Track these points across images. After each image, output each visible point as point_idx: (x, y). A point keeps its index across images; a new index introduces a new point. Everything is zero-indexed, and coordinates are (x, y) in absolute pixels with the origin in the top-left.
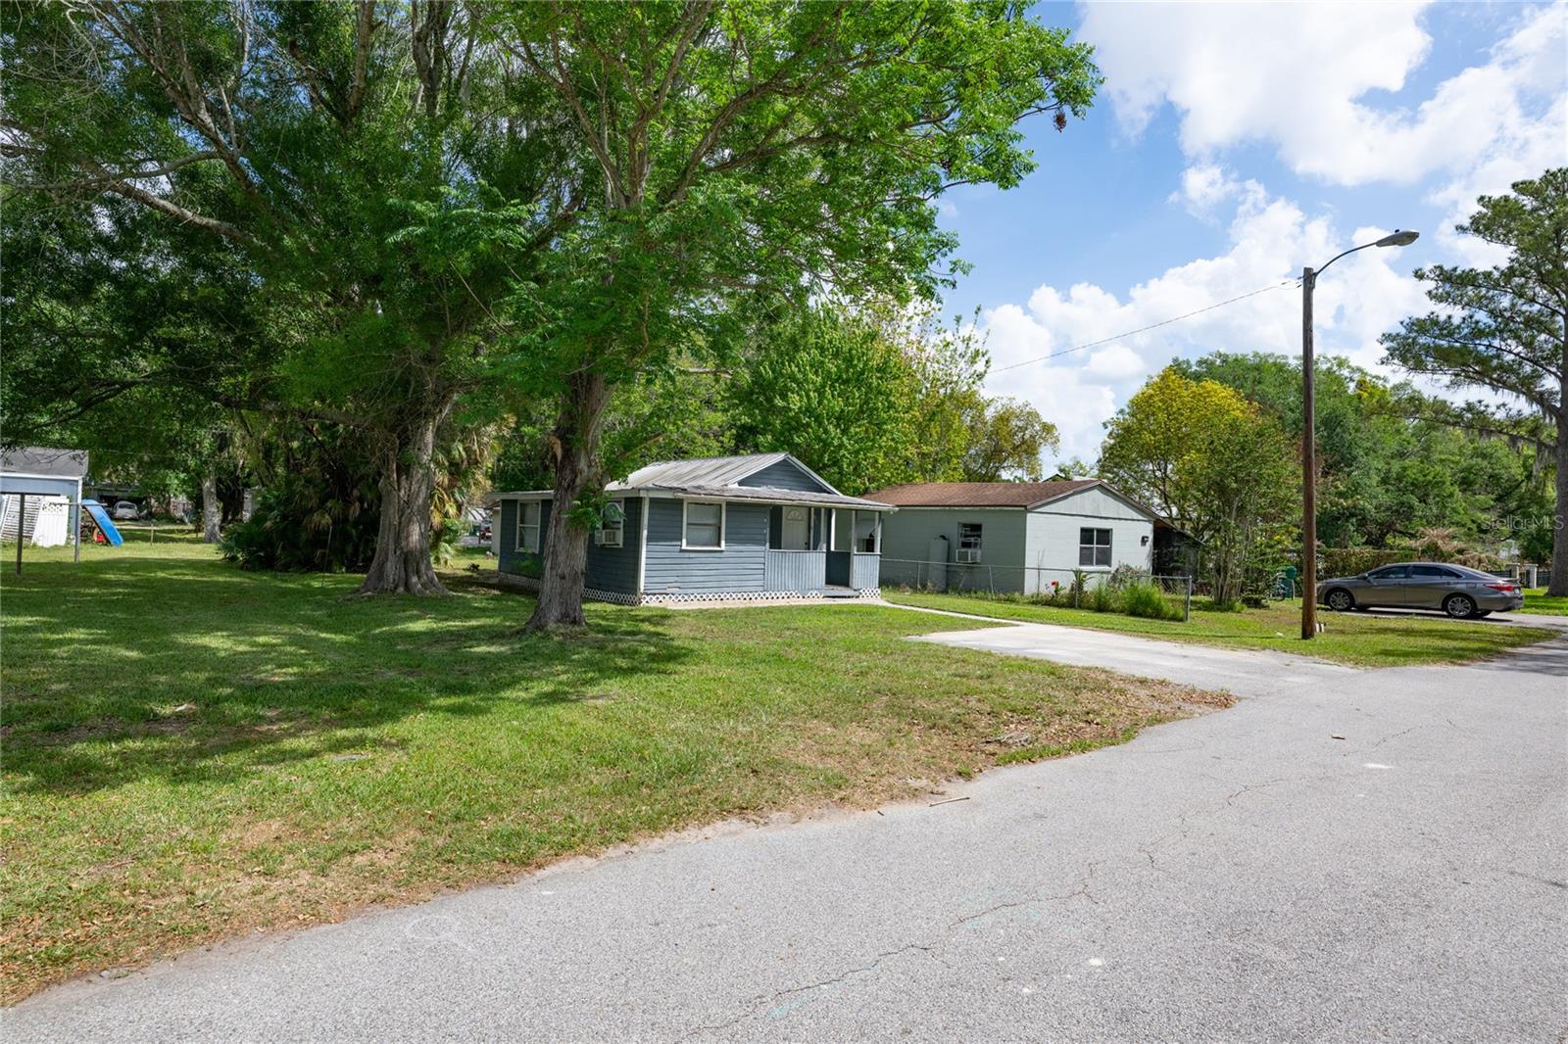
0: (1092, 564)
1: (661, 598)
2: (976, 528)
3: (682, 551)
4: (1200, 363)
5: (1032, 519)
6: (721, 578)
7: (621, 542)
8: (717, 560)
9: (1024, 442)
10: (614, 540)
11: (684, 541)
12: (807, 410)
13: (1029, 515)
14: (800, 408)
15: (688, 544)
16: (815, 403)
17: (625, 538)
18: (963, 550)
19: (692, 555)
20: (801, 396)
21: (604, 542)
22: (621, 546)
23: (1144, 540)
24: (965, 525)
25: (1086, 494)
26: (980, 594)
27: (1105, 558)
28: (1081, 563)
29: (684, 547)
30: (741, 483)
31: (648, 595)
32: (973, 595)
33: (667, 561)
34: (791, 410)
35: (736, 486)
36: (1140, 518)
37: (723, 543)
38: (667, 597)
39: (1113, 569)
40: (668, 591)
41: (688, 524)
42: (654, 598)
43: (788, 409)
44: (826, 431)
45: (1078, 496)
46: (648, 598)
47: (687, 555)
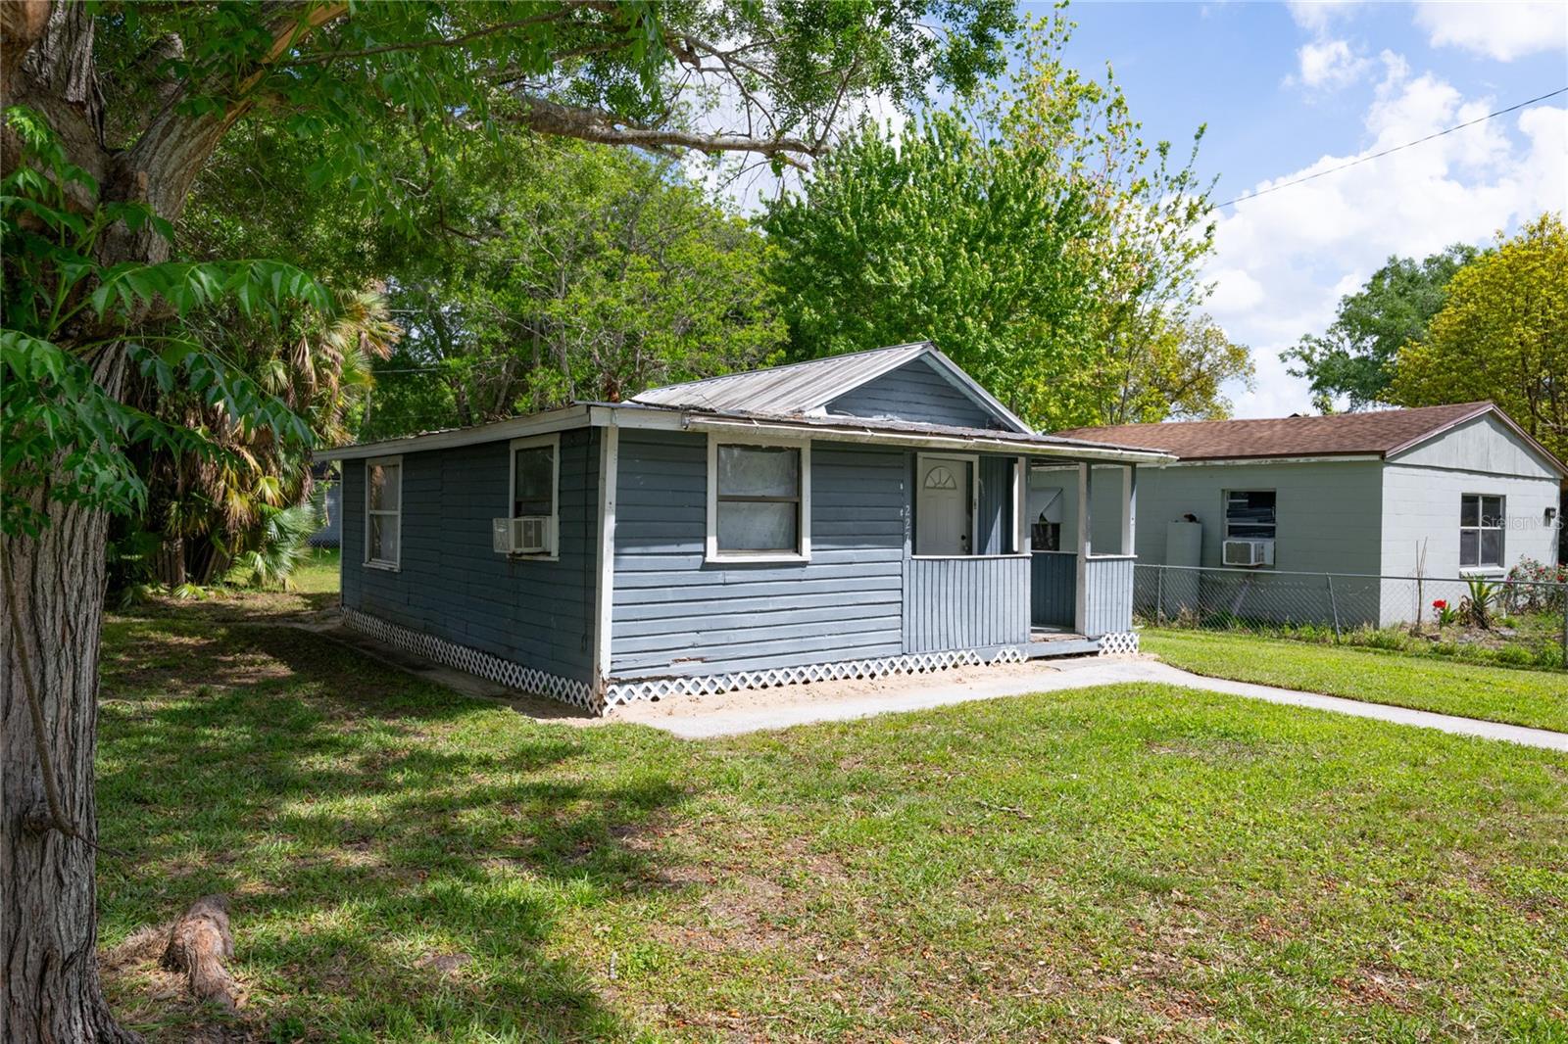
0: (1475, 563)
1: (655, 690)
2: (1262, 502)
3: (707, 567)
4: (1429, 262)
5: (1393, 479)
6: (805, 630)
7: (555, 549)
8: (793, 586)
9: (1199, 375)
10: (539, 543)
11: (712, 542)
12: (924, 291)
13: (1387, 471)
14: (912, 287)
15: (722, 547)
16: (938, 275)
17: (563, 538)
18: (1239, 541)
19: (732, 576)
20: (912, 266)
21: (512, 548)
22: (555, 557)
23: (1548, 512)
24: (1234, 495)
25: (1471, 429)
26: (1306, 631)
27: (1494, 552)
28: (1463, 562)
29: (713, 556)
30: (832, 407)
31: (621, 683)
32: (1290, 633)
33: (669, 594)
34: (895, 290)
35: (822, 412)
36: (1544, 474)
37: (806, 542)
38: (672, 686)
39: (1506, 571)
40: (675, 670)
41: (721, 499)
42: (638, 690)
43: (888, 289)
44: (961, 328)
45: (1460, 432)
46: (622, 693)
47: (719, 576)
